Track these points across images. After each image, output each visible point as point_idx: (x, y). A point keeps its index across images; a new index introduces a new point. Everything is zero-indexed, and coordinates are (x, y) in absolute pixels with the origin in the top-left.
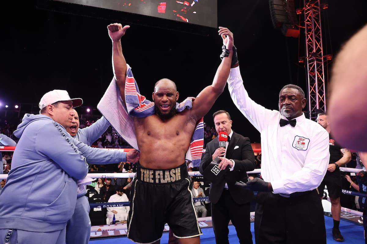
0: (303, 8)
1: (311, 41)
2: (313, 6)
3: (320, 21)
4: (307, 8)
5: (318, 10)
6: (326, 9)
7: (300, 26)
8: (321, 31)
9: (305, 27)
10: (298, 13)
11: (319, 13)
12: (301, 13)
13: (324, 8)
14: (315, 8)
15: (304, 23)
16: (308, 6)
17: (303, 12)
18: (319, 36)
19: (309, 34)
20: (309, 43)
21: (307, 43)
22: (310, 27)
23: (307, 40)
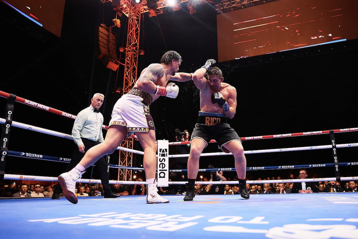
0: (126, 47)
1: (127, 77)
2: (134, 49)
3: (137, 63)
4: (128, 49)
5: (137, 53)
6: (143, 55)
7: (120, 62)
8: (136, 70)
9: (125, 64)
10: (121, 50)
11: (137, 56)
12: (123, 51)
13: (141, 54)
14: (135, 51)
15: (125, 61)
16: (129, 48)
17: (125, 51)
18: (135, 75)
19: (127, 71)
20: (126, 78)
21: (125, 77)
22: (128, 65)
23: (125, 75)
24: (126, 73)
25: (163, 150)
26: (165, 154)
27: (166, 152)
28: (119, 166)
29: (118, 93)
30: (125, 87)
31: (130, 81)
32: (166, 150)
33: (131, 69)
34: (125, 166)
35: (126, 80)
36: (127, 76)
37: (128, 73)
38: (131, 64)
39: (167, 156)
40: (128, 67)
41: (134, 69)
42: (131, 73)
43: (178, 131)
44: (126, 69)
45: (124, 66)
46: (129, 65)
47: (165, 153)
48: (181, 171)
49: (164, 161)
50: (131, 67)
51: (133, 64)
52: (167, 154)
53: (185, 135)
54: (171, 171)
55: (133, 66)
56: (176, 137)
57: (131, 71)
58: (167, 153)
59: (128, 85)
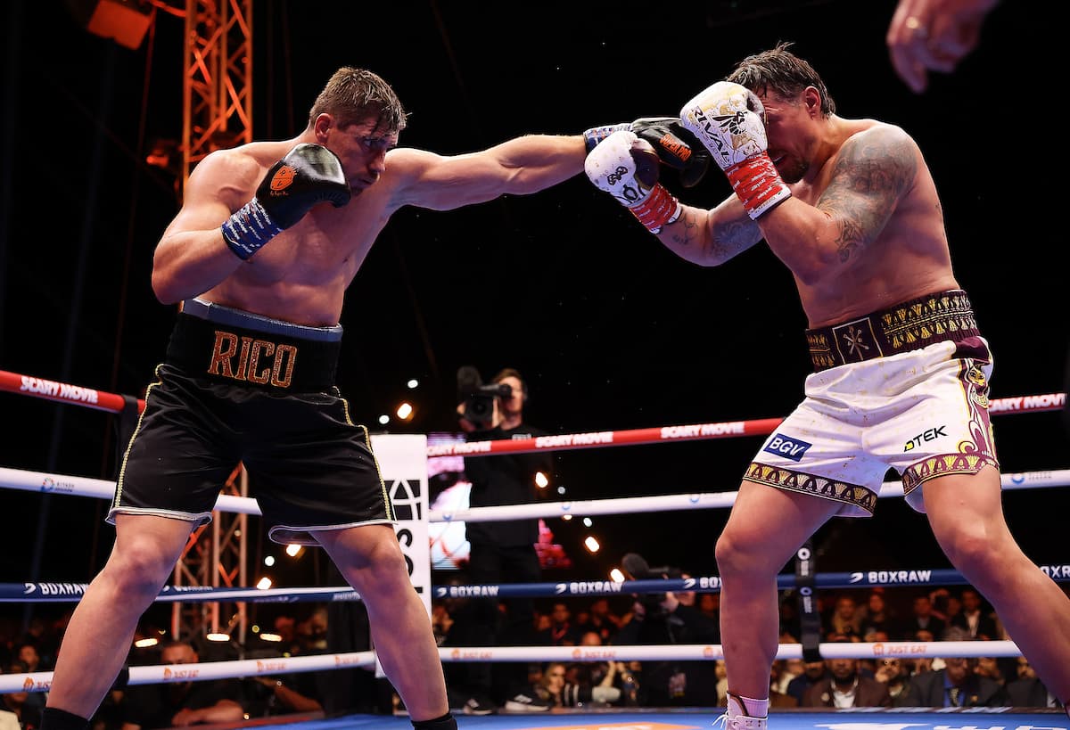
1: (202, 80)
8: (248, 44)
9: (184, 9)
18: (242, 67)
19: (201, 47)
20: (199, 85)
21: (189, 83)
22: (201, 17)
23: (189, 72)
24: (194, 60)
25: (401, 485)
26: (409, 507)
27: (417, 493)
28: (178, 589)
29: (155, 167)
30: (195, 136)
31: (218, 104)
32: (415, 485)
33: (219, 40)
34: (211, 588)
35: (197, 98)
36: (198, 76)
37: (207, 60)
38: (219, 11)
39: (420, 518)
40: (203, 31)
41: (235, 34)
42: (218, 59)
43: (468, 381)
44: (191, 36)
45: (181, 21)
46: (209, 16)
47: (412, 501)
48: (493, 590)
49: (409, 543)
50: (218, 25)
51: (231, 13)
52: (419, 505)
53: (506, 394)
54: (443, 591)
55: (228, 20)
56: (461, 409)
57: (219, 48)
58: (418, 500)
59: (206, 125)
